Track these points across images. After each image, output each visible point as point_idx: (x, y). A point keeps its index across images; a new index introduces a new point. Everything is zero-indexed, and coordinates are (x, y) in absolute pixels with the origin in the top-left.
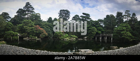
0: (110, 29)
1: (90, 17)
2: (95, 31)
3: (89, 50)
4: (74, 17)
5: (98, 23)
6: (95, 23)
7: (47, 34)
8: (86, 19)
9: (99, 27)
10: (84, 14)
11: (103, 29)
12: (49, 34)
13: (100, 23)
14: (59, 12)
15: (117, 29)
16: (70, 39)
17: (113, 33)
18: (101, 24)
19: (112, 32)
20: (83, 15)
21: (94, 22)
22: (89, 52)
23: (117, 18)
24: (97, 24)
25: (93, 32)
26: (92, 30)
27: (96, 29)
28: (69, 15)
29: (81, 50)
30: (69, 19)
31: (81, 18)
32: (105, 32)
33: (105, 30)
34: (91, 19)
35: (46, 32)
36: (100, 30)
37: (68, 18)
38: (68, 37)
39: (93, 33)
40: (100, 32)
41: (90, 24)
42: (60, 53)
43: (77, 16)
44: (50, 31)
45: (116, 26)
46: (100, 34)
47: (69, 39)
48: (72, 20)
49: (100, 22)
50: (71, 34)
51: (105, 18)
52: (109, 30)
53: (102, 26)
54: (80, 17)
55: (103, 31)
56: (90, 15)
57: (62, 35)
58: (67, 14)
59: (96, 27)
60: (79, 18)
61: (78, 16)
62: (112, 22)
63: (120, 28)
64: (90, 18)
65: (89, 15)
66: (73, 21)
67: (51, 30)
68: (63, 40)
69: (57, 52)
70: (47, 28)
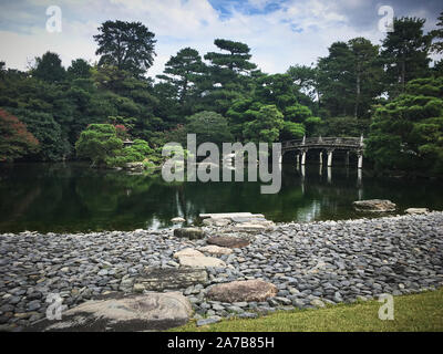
0: (350, 113)
1: (249, 57)
2: (277, 125)
3: (249, 214)
4: (173, 61)
5: (290, 83)
6: (274, 88)
7: (36, 143)
8: (231, 67)
9: (292, 102)
10: (220, 43)
11: (315, 114)
12: (47, 141)
13: (301, 86)
14: (101, 33)
15: (393, 107)
16: (157, 163)
17: (364, 129)
18: (302, 91)
19: (360, 128)
20: (218, 50)
21: (269, 79)
22: (248, 225)
23: (390, 50)
24: (284, 89)
25: (265, 127)
26: (260, 119)
27: (280, 114)
28: (150, 49)
29: (214, 216)
30: (148, 66)
31: (208, 63)
32: (322, 125)
33: (323, 116)
34: (254, 66)
35: (32, 130)
36: (297, 119)
37: (143, 64)
38: (146, 154)
39: (264, 132)
40: (298, 128)
41: (249, 89)
42: (109, 236)
43: (189, 53)
44: (52, 126)
45: (385, 96)
46: (297, 138)
47: (154, 167)
48: (168, 71)
49: (297, 82)
50: (159, 141)
51: (323, 61)
52: (343, 119)
53: (306, 101)
54: (203, 60)
55: (313, 123)
56: (248, 50)
57: (117, 146)
58: (141, 42)
59: (281, 106)
60: (200, 63)
61: (194, 53)
62: (363, 77)
63: (408, 104)
64: (251, 61)
65: (243, 48)
66: (169, 76)
67: (55, 118)
68: (125, 169)
69: (94, 234)
70: (35, 108)
